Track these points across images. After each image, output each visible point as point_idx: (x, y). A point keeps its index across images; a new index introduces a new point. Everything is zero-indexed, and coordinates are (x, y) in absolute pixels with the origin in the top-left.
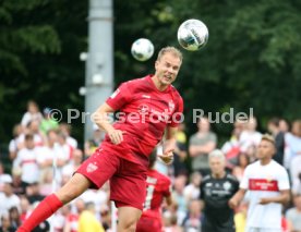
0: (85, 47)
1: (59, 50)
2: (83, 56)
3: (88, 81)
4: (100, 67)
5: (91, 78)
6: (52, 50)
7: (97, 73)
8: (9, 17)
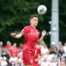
0: (50, 20)
1: (43, 21)
2: (50, 22)
3: (51, 30)
4: (55, 25)
5: (52, 29)
6: (41, 21)
7: (54, 27)
8: (28, 11)
